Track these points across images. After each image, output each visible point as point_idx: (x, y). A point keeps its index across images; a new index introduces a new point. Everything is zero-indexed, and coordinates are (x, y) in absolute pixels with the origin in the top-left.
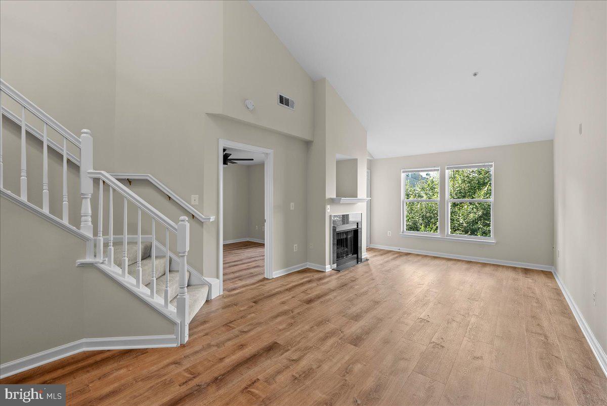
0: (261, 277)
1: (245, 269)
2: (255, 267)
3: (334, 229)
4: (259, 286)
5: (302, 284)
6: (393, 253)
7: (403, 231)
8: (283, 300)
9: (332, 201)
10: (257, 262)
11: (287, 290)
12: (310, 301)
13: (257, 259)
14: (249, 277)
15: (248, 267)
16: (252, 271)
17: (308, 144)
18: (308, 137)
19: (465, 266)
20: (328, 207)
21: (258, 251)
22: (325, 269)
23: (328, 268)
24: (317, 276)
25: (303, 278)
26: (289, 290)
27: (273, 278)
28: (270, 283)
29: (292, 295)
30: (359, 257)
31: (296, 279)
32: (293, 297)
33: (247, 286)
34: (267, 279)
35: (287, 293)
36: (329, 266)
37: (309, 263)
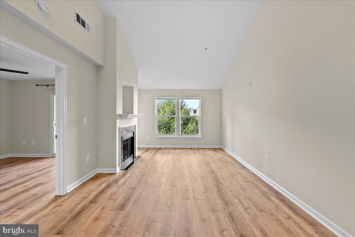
0: (51, 196)
1: (22, 192)
2: (35, 186)
3: (122, 138)
4: (53, 208)
5: (103, 191)
6: (151, 149)
7: (156, 135)
8: (94, 215)
9: (120, 116)
10: (34, 180)
11: (91, 202)
12: (122, 207)
13: (33, 175)
14: (33, 201)
15: (25, 189)
16: (34, 191)
17: (98, 68)
18: (100, 62)
19: (192, 151)
20: (118, 121)
21: (30, 166)
22: (116, 171)
23: (118, 170)
24: (112, 179)
25: (100, 185)
26: (94, 201)
27: (67, 194)
28: (66, 199)
29: (101, 207)
30: (134, 156)
31: (95, 188)
32: (103, 208)
33: (36, 213)
34: (60, 196)
35: (94, 206)
36: (119, 167)
37: (99, 169)
